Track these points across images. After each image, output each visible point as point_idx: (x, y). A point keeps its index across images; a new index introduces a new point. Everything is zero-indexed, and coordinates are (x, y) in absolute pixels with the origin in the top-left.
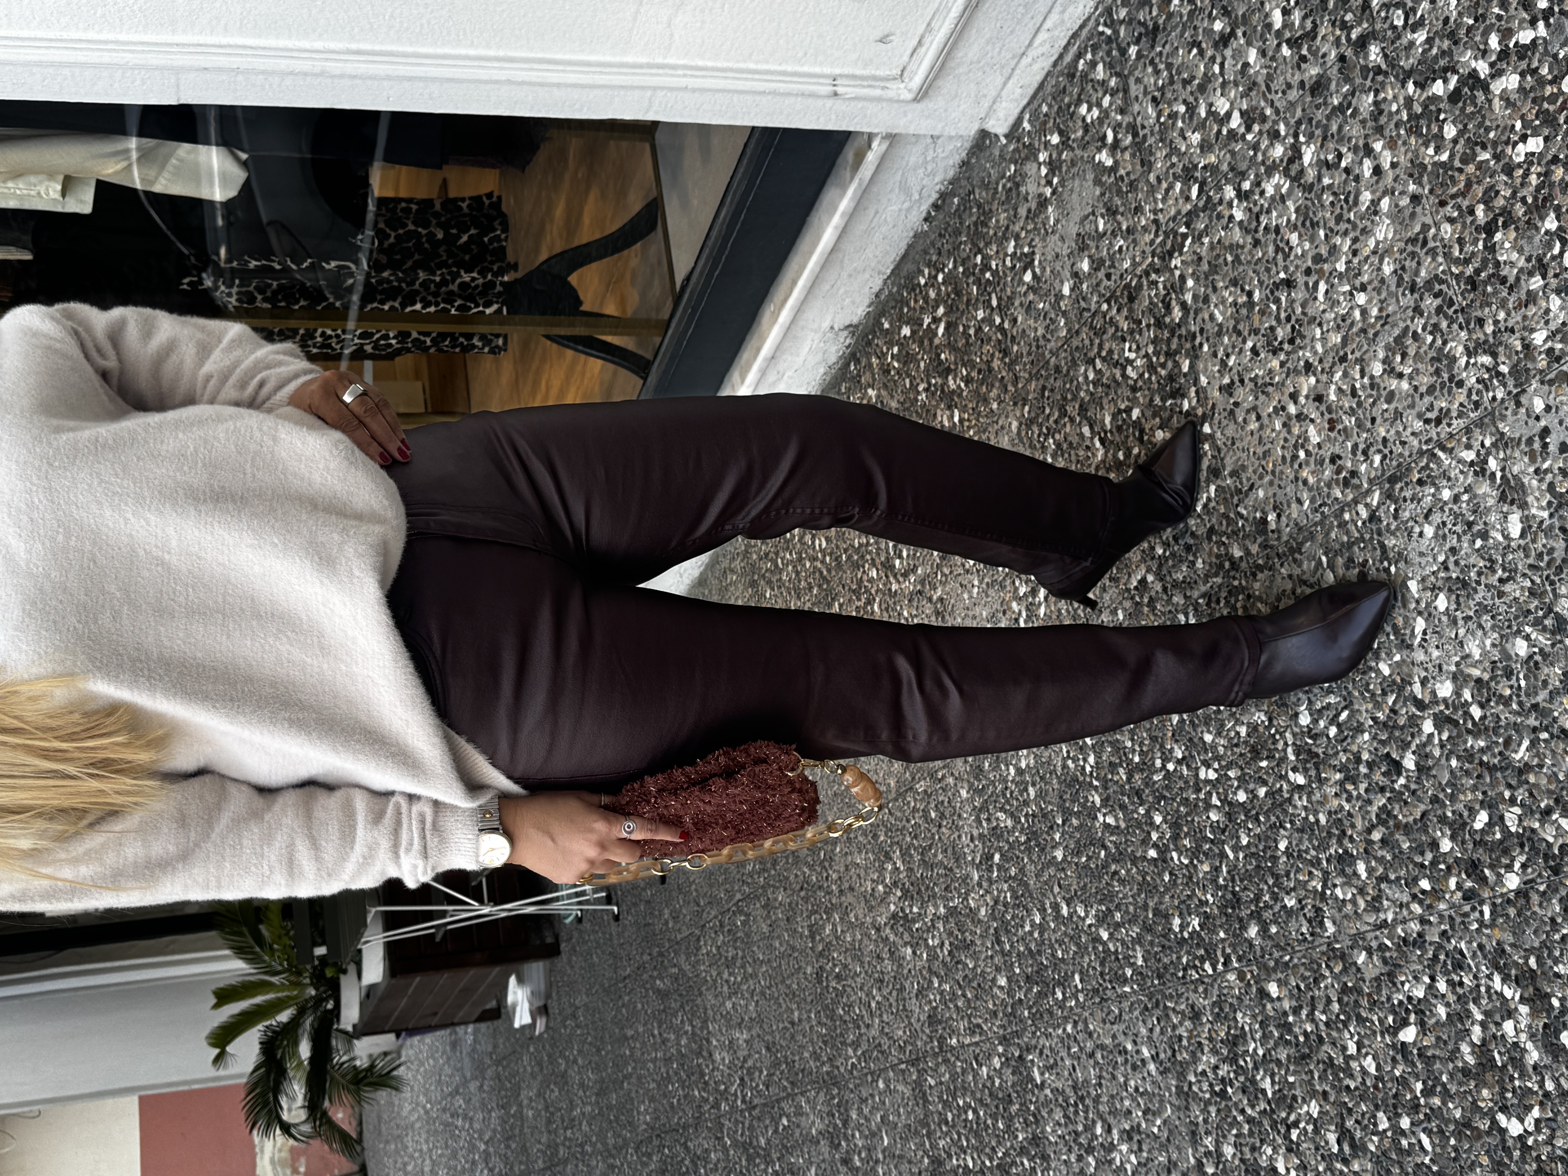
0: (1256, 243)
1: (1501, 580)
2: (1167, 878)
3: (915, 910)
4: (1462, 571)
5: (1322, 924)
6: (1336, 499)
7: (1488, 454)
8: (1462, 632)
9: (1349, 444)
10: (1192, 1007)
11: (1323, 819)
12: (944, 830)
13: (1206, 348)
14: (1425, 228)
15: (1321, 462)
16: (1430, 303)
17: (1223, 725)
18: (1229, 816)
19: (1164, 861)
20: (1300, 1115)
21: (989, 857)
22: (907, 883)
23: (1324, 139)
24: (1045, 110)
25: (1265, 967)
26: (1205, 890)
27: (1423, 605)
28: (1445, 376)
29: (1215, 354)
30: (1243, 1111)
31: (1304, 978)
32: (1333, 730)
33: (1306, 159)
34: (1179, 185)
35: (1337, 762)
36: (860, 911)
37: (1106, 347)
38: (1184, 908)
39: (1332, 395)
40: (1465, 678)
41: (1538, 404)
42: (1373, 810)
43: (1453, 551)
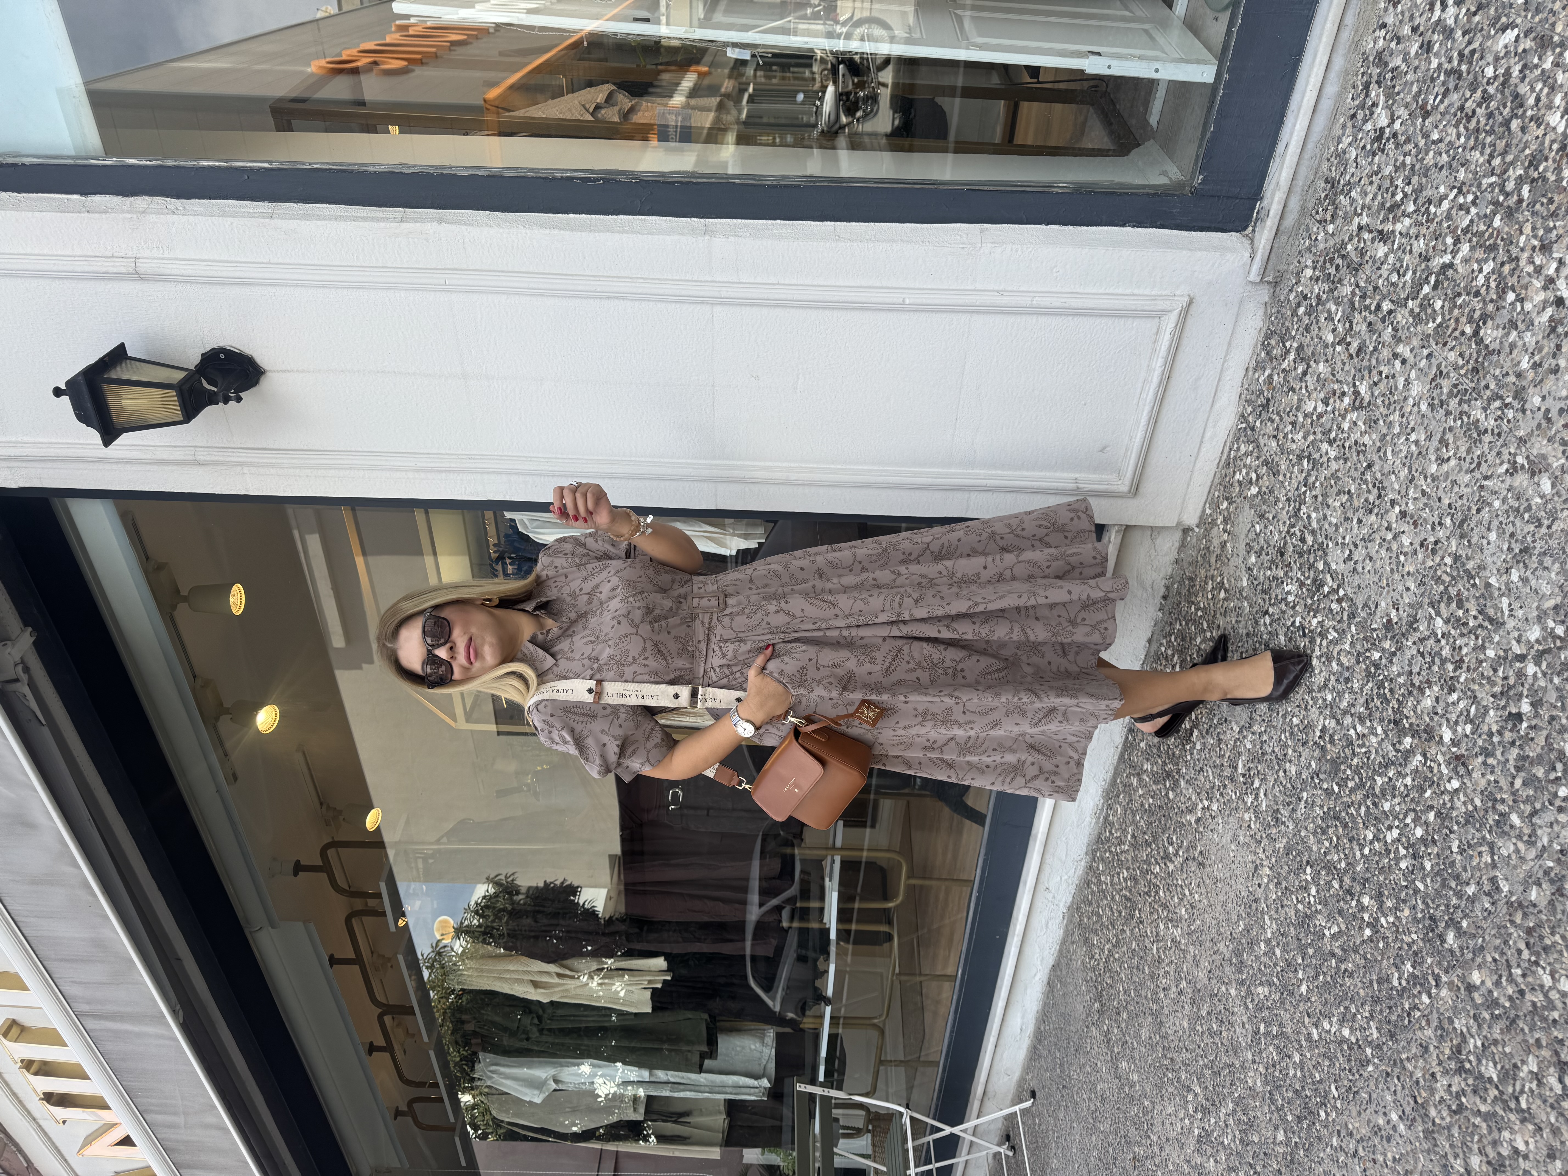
0: (1346, 460)
1: (1549, 527)
2: (1381, 945)
4: (1522, 542)
5: (1498, 888)
6: (1431, 568)
7: (1515, 455)
8: (1533, 582)
9: (1429, 527)
10: (1421, 1045)
11: (1478, 802)
12: (1224, 1034)
13: (1331, 545)
14: (1439, 366)
15: (1415, 553)
17: (1394, 788)
18: (1414, 856)
19: (1377, 932)
20: (1523, 1079)
21: (1257, 1032)
22: (1204, 1102)
23: (1370, 373)
24: (1217, 494)
25: (1466, 962)
26: (1410, 933)
27: (1503, 588)
28: (1475, 435)
29: (1337, 544)
30: (1479, 1111)
31: (1496, 948)
32: (1468, 728)
33: (1363, 392)
34: (1296, 469)
35: (1477, 749)
36: (1175, 1155)
37: (1274, 596)
38: (1398, 961)
39: (1411, 507)
40: (1545, 613)
41: (1537, 400)
42: (1511, 766)
43: (1512, 535)
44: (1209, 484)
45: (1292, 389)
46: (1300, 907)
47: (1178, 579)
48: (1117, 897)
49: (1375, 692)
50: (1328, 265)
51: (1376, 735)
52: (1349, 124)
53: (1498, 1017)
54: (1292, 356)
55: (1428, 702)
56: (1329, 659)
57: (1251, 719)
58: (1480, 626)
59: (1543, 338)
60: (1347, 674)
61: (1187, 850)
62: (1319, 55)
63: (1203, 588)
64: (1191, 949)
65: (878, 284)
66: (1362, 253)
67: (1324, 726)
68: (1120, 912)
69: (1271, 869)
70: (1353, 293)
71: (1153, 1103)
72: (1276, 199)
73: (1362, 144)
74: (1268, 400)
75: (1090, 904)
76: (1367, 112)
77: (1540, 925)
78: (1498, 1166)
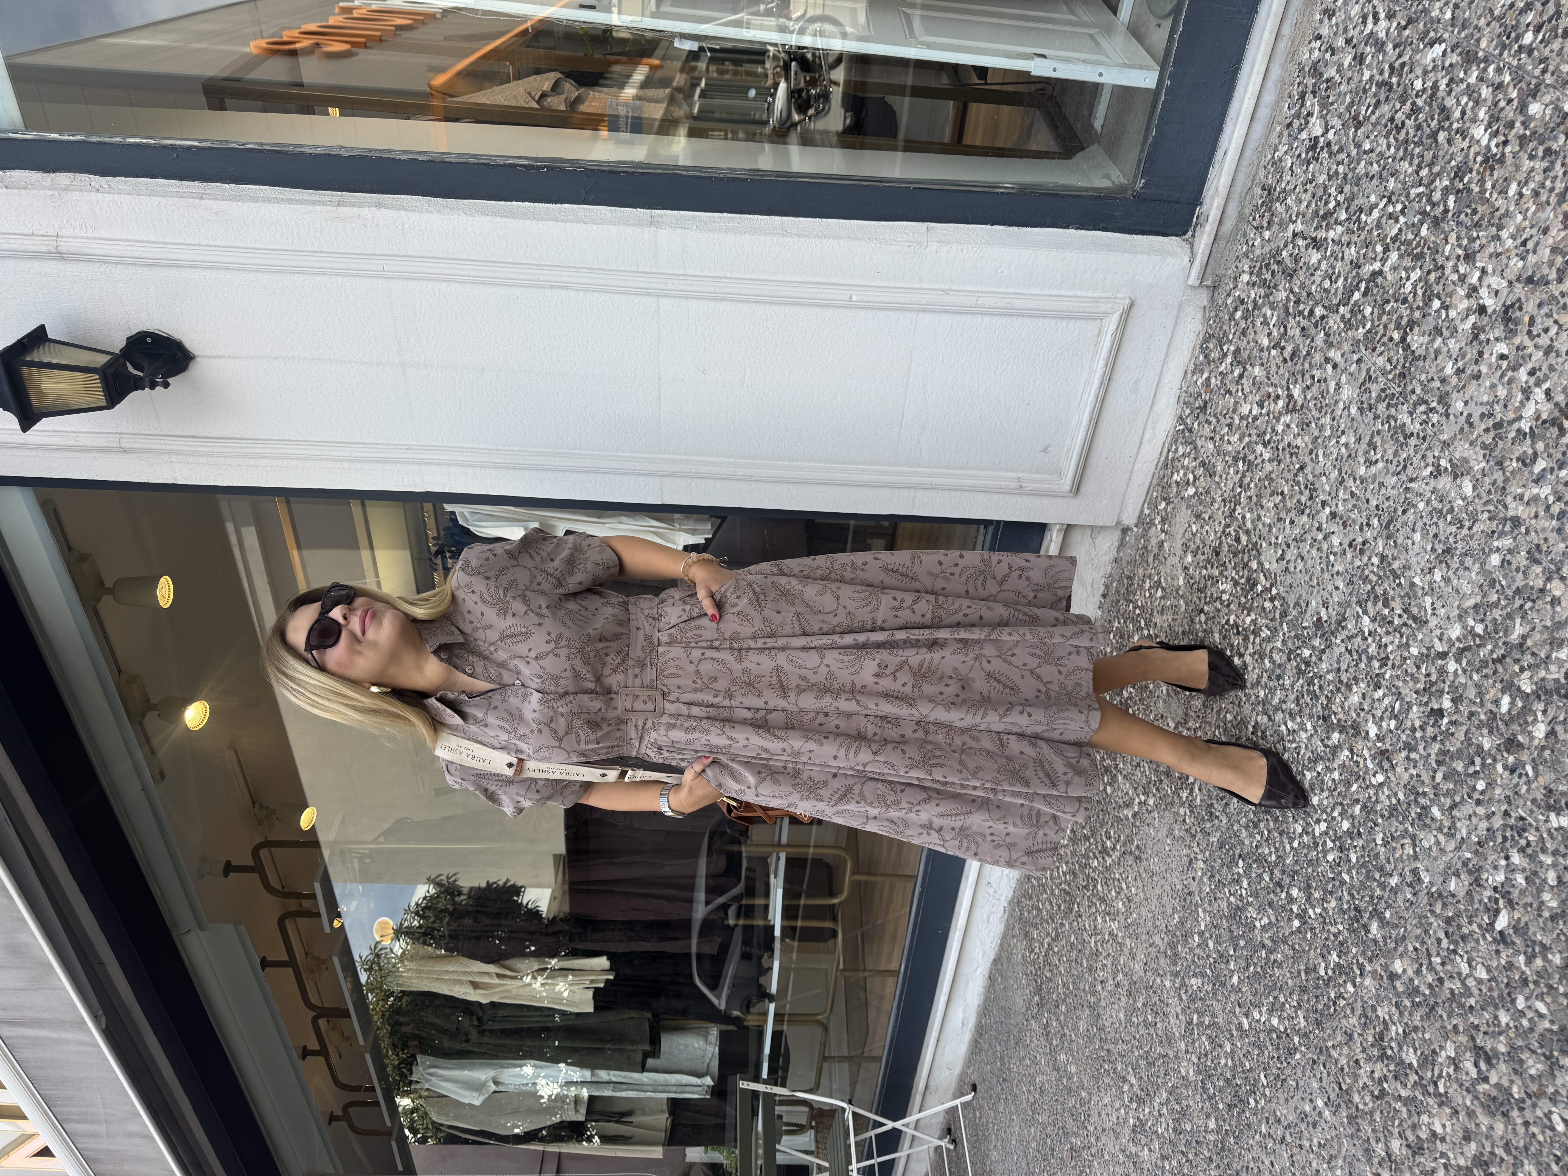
0: (1279, 462)
1: (1470, 528)
2: (1309, 936)
3: (1147, 1110)
4: (1445, 543)
5: (1419, 880)
6: (1358, 567)
7: (1439, 458)
8: (1455, 582)
9: (1357, 527)
10: (1346, 1033)
11: (1401, 796)
12: (1159, 1025)
13: (1264, 545)
14: (1368, 370)
15: (1344, 552)
17: (1323, 782)
18: (1341, 849)
19: (1305, 923)
20: (1441, 1064)
21: (1190, 1023)
22: (1139, 1092)
23: (1303, 376)
24: (1155, 494)
25: (1389, 952)
26: (1336, 923)
27: (1426, 587)
28: (1402, 439)
29: (1270, 544)
30: (1399, 1095)
31: (1417, 938)
32: (1393, 723)
33: (1296, 395)
34: (1232, 470)
35: (1401, 745)
36: (1111, 1145)
37: (1209, 594)
38: (1325, 951)
39: (1342, 508)
40: (1466, 612)
41: (1460, 405)
42: (1432, 760)
43: (1435, 536)
44: (1147, 484)
45: (1229, 392)
46: (1232, 899)
47: (1117, 578)
48: (1057, 891)
49: (1306, 688)
50: (1264, 270)
51: (1306, 731)
52: (1286, 133)
53: (1418, 1005)
54: (1229, 360)
55: (1355, 699)
56: (1262, 657)
57: (1186, 715)
58: (1405, 624)
59: (1466, 344)
60: (1278, 671)
61: (1125, 844)
62: (1257, 65)
63: (1141, 587)
64: (1128, 941)
65: (825, 280)
66: (1297, 260)
67: (1257, 722)
68: (1059, 906)
69: (1205, 862)
70: (1288, 298)
71: (1090, 1094)
72: (1215, 204)
73: (1297, 153)
74: (1206, 403)
75: (1031, 898)
76: (1303, 122)
77: (1458, 915)
78: (1417, 1149)
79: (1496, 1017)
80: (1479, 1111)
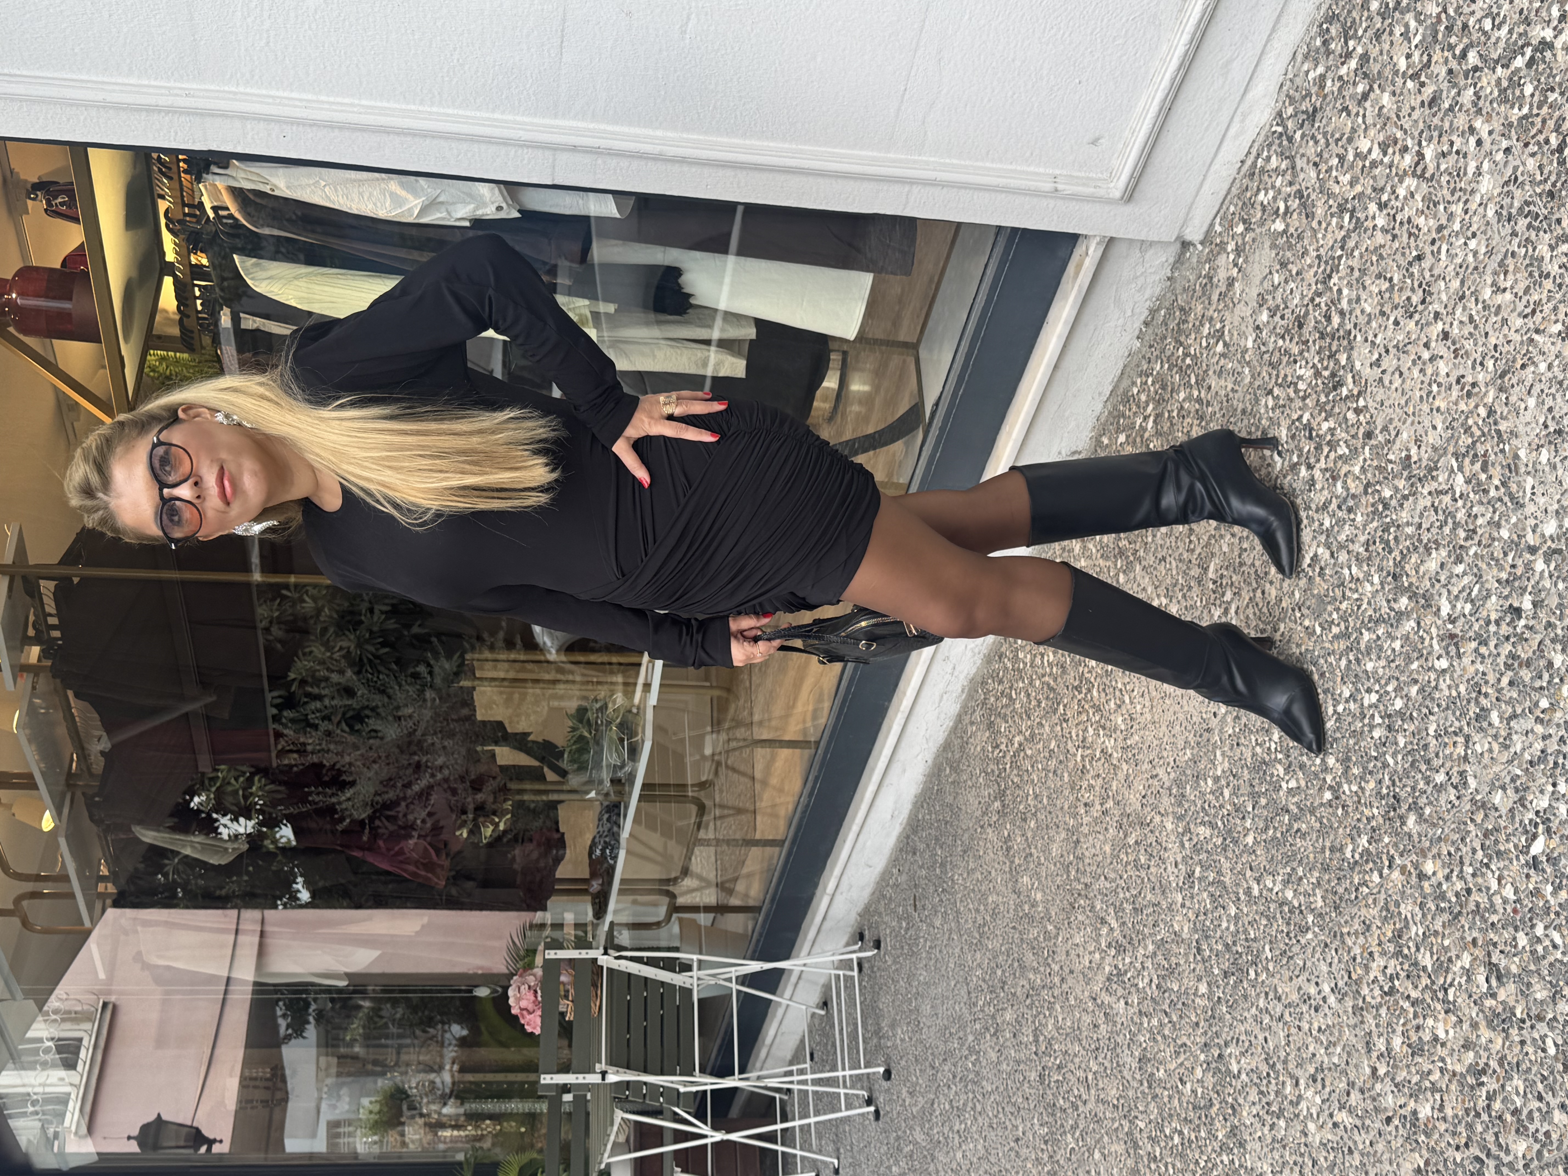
0: (1394, 237)
2: (1340, 812)
3: (1127, 960)
5: (1465, 784)
6: (1462, 412)
9: (1469, 363)
10: (1364, 922)
12: (1153, 870)
13: (1359, 338)
14: (1515, 169)
15: (1450, 387)
16: (1523, 223)
17: (1381, 648)
18: (1390, 728)
19: (1337, 798)
20: (1455, 973)
21: (1190, 875)
22: (1121, 938)
23: (1440, 136)
24: (1232, 209)
25: (1422, 850)
26: (1371, 806)
27: (1530, 466)
28: (1536, 274)
29: (1366, 340)
30: (1408, 997)
31: (1453, 843)
32: (1468, 607)
33: (1428, 157)
34: (1334, 220)
35: (1471, 634)
36: (1079, 990)
37: (1282, 374)
38: (1354, 832)
39: (1456, 331)
42: (1501, 660)
43: (1550, 410)
44: (1223, 194)
45: (1346, 109)
46: (1258, 750)
47: (1167, 305)
49: (1379, 534)
51: (1372, 584)
53: (1443, 910)
54: (1353, 64)
55: (1432, 565)
56: (1335, 478)
58: (1500, 500)
60: (1351, 503)
63: (1197, 329)
64: (1125, 767)
67: (1316, 555)
68: (1039, 702)
71: (1058, 929)
74: (1315, 110)
77: (1497, 830)
78: (1417, 1050)
79: (1515, 939)
80: (1483, 1024)
